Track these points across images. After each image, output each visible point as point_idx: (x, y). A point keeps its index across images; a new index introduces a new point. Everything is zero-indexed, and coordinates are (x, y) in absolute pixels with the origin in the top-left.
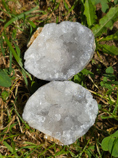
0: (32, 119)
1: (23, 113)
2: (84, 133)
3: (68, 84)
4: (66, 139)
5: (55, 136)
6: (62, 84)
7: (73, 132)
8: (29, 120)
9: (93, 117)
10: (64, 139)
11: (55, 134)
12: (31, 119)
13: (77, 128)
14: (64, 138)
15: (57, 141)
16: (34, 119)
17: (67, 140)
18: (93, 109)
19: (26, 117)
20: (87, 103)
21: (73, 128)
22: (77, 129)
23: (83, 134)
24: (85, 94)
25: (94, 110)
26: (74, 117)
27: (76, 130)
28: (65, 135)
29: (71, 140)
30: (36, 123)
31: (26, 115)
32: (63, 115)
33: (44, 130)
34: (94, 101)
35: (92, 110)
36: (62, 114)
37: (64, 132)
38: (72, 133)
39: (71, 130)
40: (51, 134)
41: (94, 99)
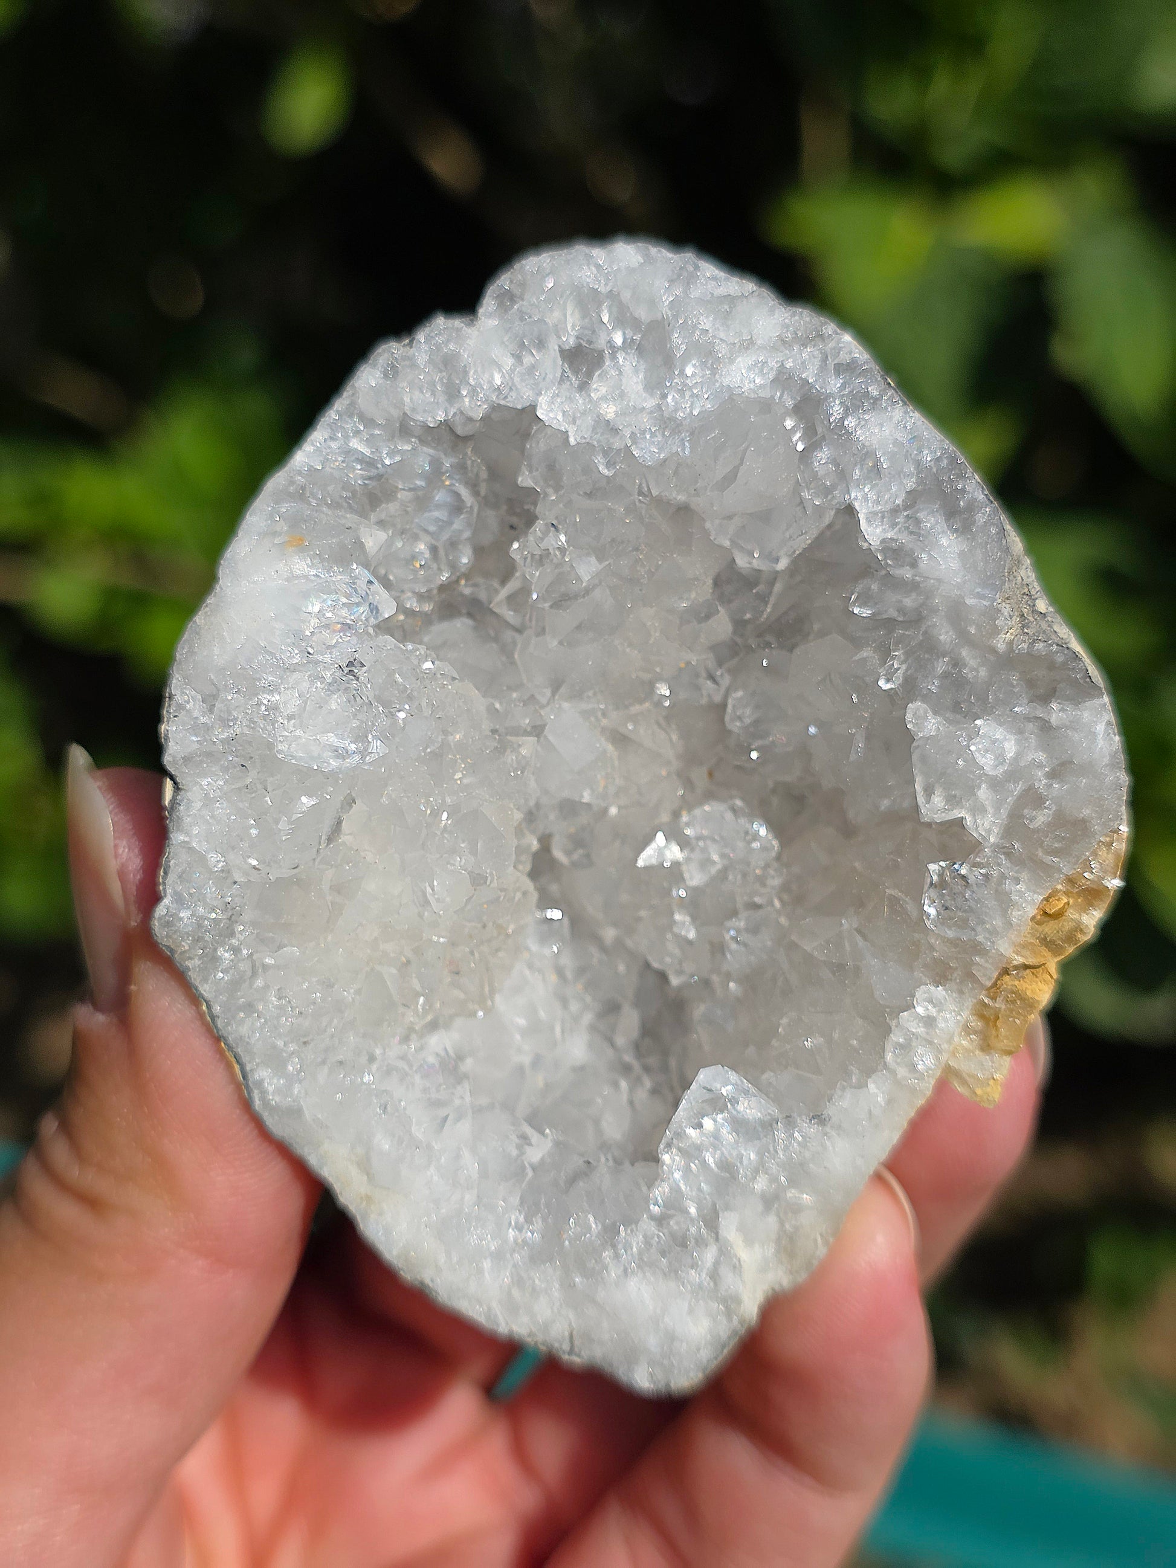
0: (709, 1255)
1: (622, 1373)
2: (971, 508)
3: (210, 701)
4: (1036, 799)
5: (977, 949)
6: (208, 801)
7: (941, 666)
8: (724, 1301)
9: (749, 345)
10: (1041, 818)
11: (954, 943)
12: (714, 1275)
13: (894, 603)
14: (1015, 826)
15: (1050, 929)
16: (711, 1220)
17: (1053, 775)
18: (636, 323)
19: (671, 1337)
20: (529, 412)
21: (885, 654)
22: (909, 602)
23: (981, 518)
24: (403, 428)
25: (643, 314)
26: (739, 624)
27: (916, 619)
28: (983, 793)
29: (1057, 713)
30: (770, 1201)
31: (653, 1342)
32: (699, 775)
33: (876, 1090)
34: (508, 298)
35: (640, 350)
36: (689, 784)
37: (938, 800)
38: (955, 681)
39: (910, 690)
40: (940, 992)
41: (488, 304)
